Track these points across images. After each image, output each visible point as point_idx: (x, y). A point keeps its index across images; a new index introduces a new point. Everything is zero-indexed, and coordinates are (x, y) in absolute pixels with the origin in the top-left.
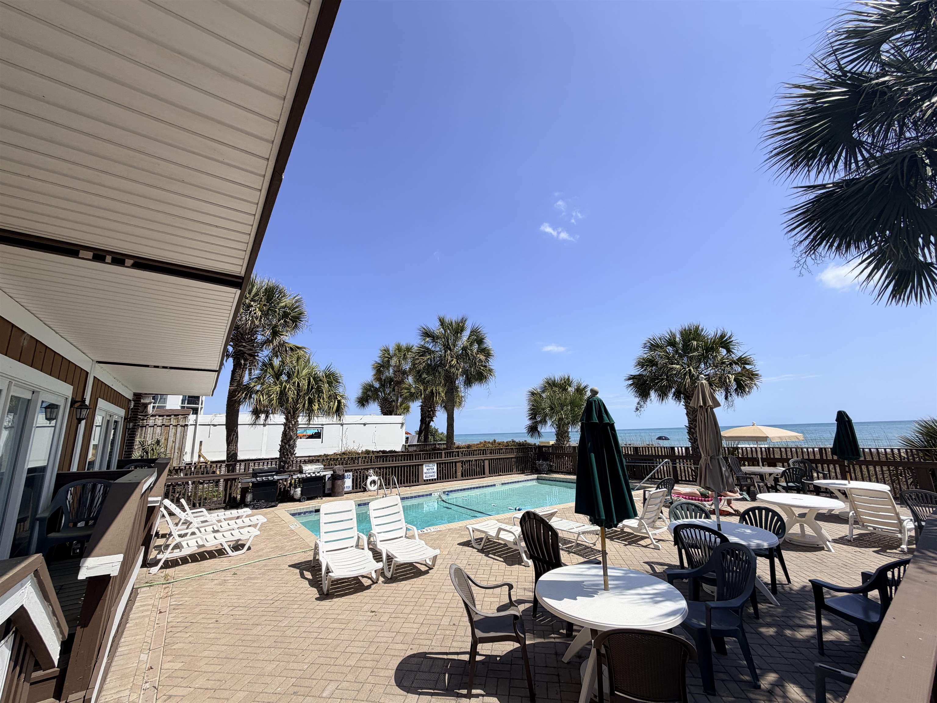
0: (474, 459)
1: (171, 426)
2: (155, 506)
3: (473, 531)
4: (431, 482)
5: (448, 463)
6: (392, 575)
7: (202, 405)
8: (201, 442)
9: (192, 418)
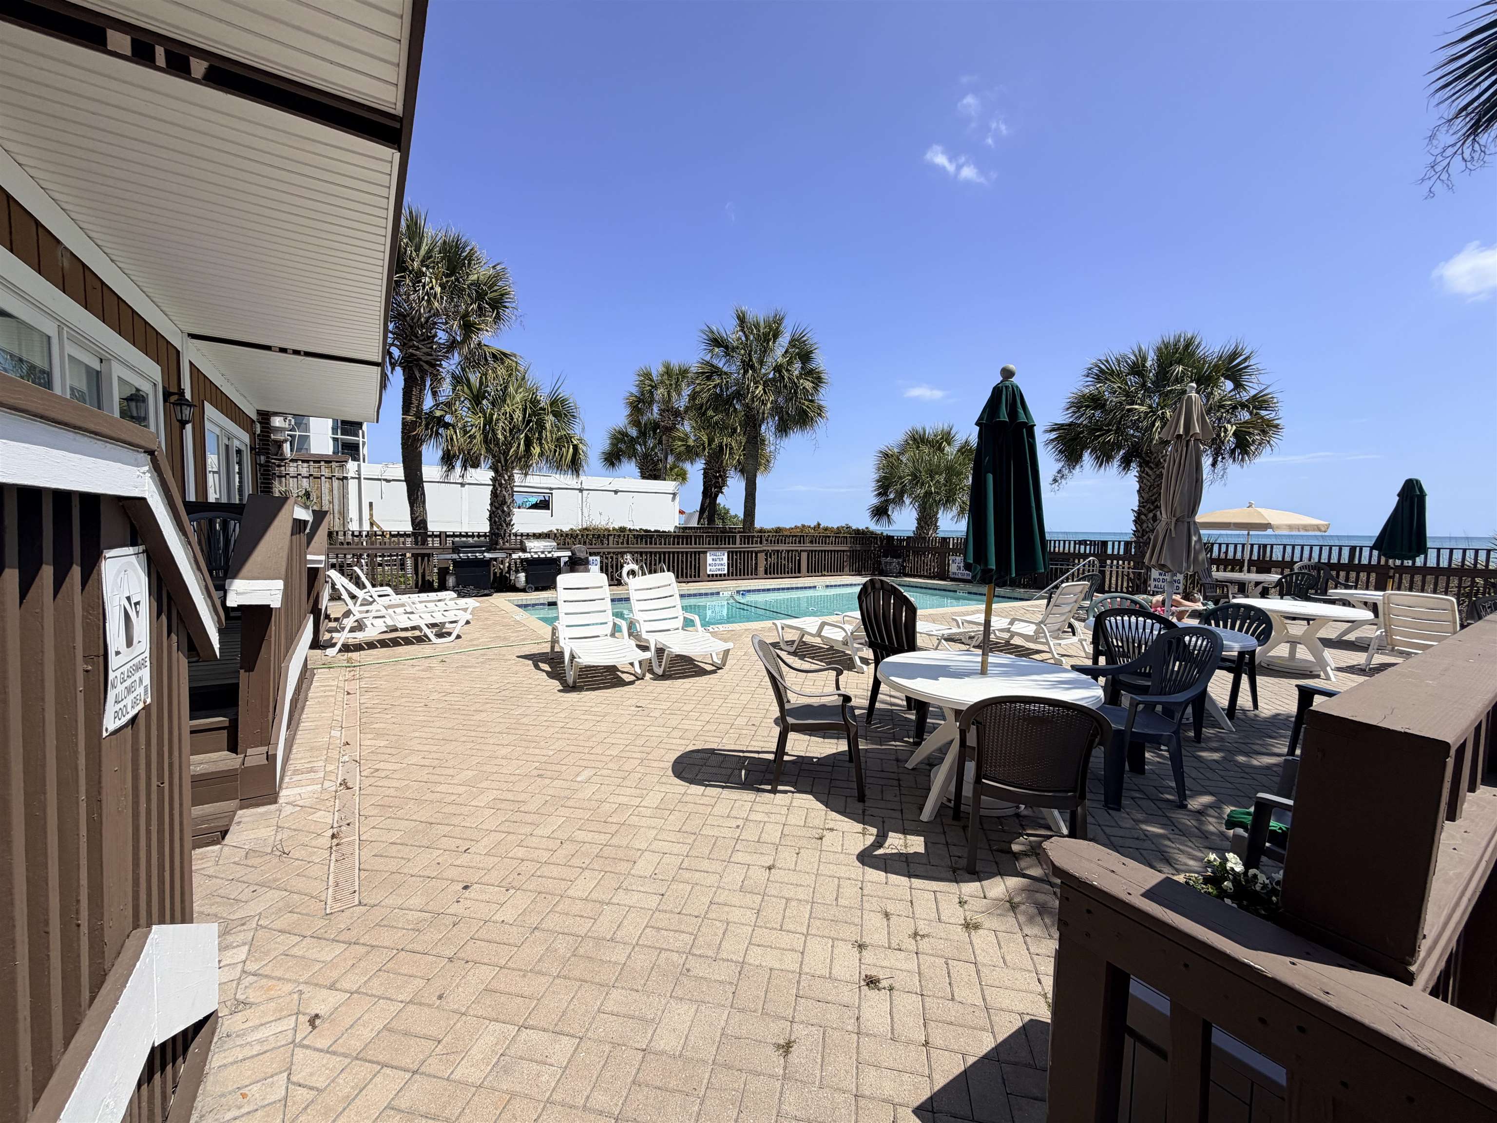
0: (785, 548)
1: (323, 478)
2: (317, 569)
3: (783, 628)
4: (719, 578)
5: (744, 552)
6: (664, 671)
7: (363, 437)
8: (371, 504)
9: (352, 466)
